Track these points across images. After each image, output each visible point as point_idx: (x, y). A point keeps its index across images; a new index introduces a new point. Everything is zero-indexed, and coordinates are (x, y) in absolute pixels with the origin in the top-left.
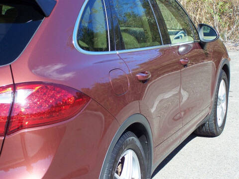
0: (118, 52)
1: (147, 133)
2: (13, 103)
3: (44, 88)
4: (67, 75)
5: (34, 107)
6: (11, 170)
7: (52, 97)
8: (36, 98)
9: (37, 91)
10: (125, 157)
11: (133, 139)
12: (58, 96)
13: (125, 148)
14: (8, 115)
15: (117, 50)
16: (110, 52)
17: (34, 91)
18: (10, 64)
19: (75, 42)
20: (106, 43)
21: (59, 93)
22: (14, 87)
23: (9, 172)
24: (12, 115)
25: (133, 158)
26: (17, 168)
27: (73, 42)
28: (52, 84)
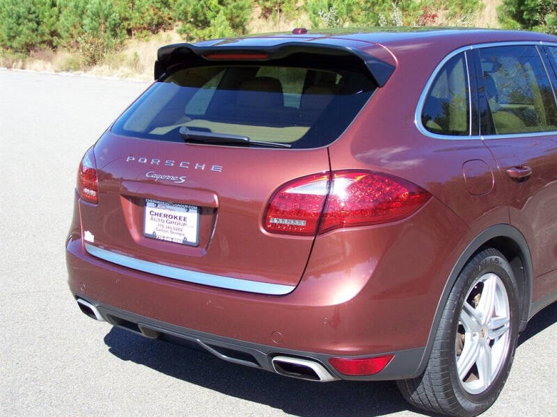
0: (482, 138)
1: (523, 256)
2: (328, 195)
3: (369, 179)
4: (410, 163)
5: (354, 202)
6: (323, 275)
7: (379, 190)
8: (357, 191)
9: (360, 182)
10: (485, 283)
11: (496, 259)
12: (388, 189)
13: (482, 270)
14: (320, 211)
15: (482, 134)
16: (470, 137)
17: (356, 180)
18: (327, 146)
19: (417, 121)
20: (465, 124)
21: (388, 185)
22: (331, 175)
23: (320, 279)
24: (325, 211)
25: (497, 287)
26: (331, 274)
27: (416, 122)
28: (382, 173)
